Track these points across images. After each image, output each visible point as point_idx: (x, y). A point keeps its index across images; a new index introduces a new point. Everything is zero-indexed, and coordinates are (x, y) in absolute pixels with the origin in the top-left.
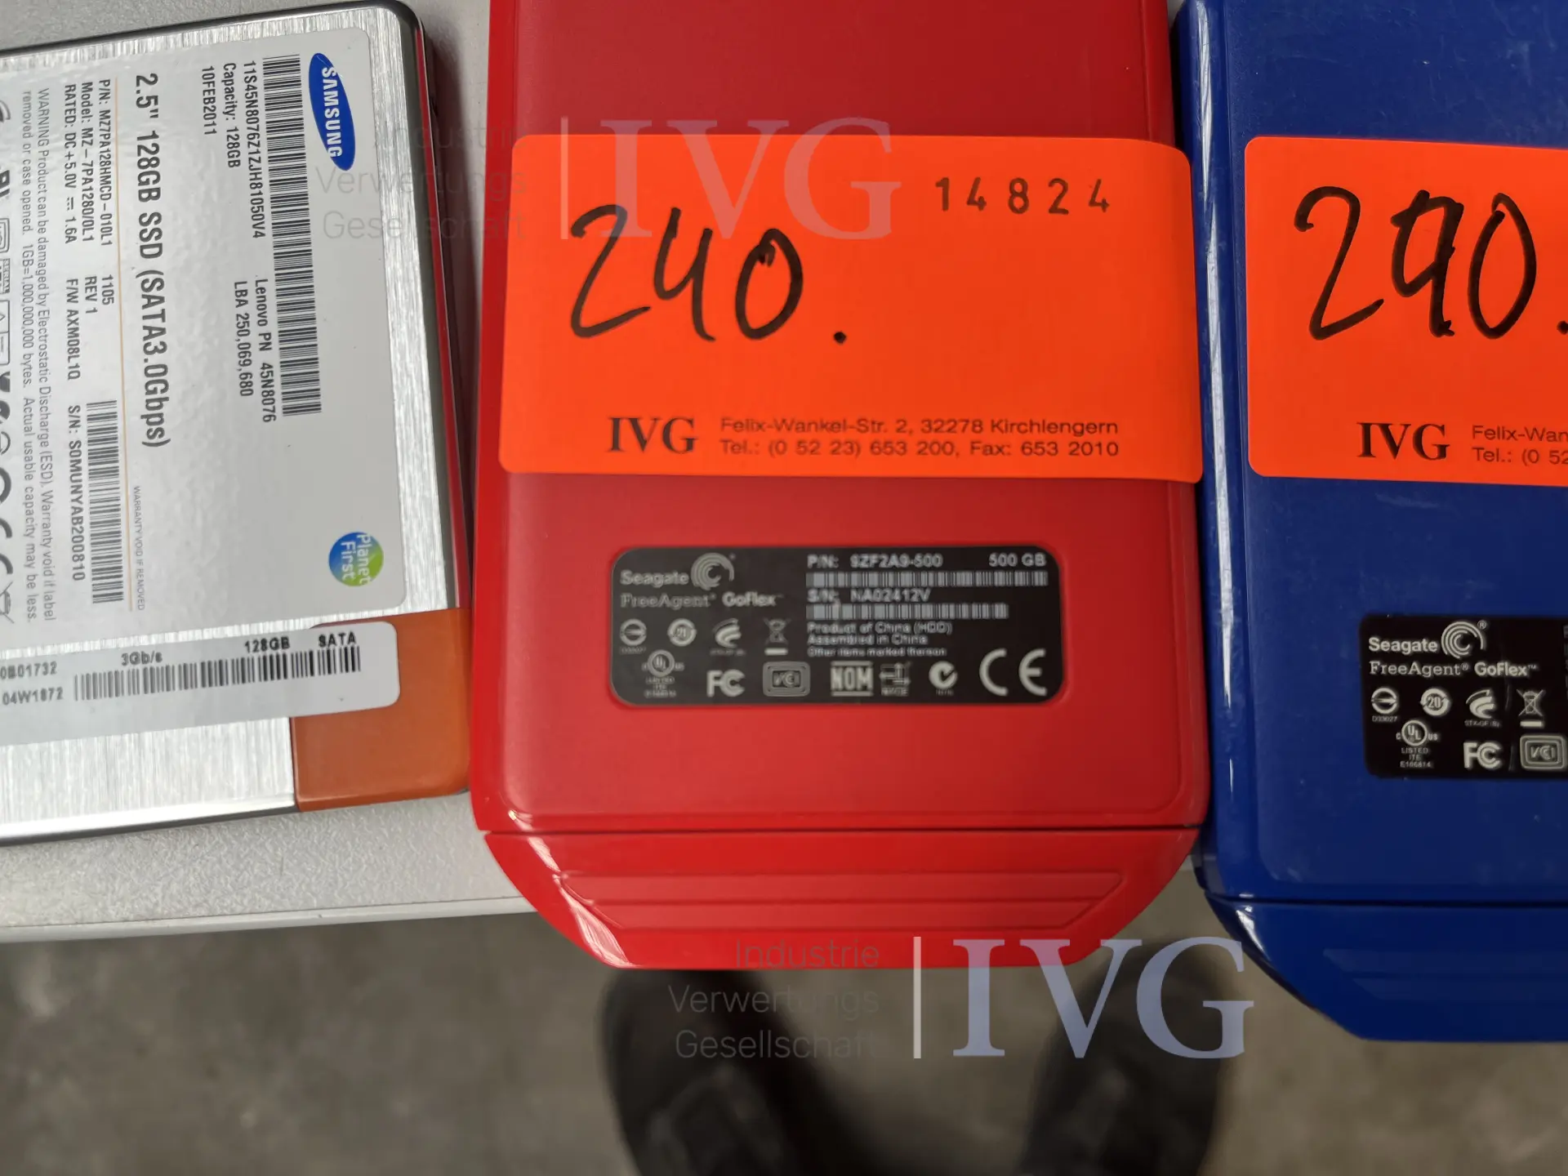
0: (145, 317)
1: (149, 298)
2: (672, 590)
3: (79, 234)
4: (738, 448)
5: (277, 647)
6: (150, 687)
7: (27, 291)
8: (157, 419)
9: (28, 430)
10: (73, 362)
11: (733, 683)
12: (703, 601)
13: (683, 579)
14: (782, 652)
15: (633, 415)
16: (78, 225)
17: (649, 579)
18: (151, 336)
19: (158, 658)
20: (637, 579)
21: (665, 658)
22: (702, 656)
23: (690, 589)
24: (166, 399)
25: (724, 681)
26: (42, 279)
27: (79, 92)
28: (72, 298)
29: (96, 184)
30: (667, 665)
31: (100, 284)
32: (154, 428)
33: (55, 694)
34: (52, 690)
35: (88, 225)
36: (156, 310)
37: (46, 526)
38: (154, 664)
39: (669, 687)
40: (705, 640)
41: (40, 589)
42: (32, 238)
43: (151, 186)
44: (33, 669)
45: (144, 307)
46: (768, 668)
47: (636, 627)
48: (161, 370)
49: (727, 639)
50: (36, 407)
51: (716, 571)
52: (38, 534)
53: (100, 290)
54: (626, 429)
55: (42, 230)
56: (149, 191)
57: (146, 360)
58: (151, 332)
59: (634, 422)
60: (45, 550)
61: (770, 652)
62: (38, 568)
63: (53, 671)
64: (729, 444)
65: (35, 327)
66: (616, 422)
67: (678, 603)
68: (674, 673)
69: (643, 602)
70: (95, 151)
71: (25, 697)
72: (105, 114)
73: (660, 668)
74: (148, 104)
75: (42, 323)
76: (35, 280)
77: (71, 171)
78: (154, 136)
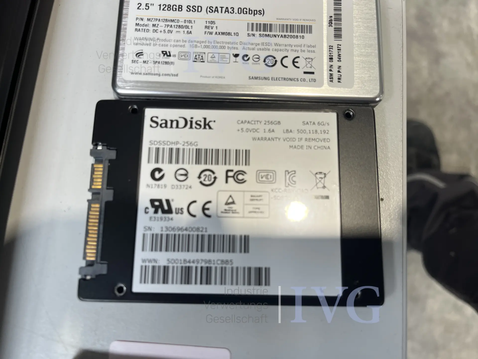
0: (222, 12)
1: (215, 11)
3: (189, 30)
6: (340, 20)
7: (206, 47)
8: (256, 12)
9: (253, 49)
10: (233, 34)
16: (186, 30)
18: (228, 11)
19: (332, 17)
24: (249, 9)
26: (203, 42)
27: (138, 28)
28: (211, 33)
29: (173, 24)
31: (208, 25)
32: (258, 13)
33: (339, 46)
34: (338, 47)
35: (187, 27)
36: (220, 9)
37: (286, 46)
38: (333, 18)
41: (306, 49)
42: (187, 44)
43: (177, 8)
44: (331, 52)
45: (218, 12)
48: (240, 9)
50: (246, 46)
52: (288, 48)
53: (210, 25)
55: (186, 41)
56: (179, 8)
57: (236, 13)
60: (293, 46)
62: (299, 48)
63: (332, 47)
65: (219, 45)
70: (161, 24)
71: (339, 55)
72: (149, 20)
74: (148, 6)
75: (218, 43)
76: (203, 44)
77: (167, 31)
78: (160, 5)
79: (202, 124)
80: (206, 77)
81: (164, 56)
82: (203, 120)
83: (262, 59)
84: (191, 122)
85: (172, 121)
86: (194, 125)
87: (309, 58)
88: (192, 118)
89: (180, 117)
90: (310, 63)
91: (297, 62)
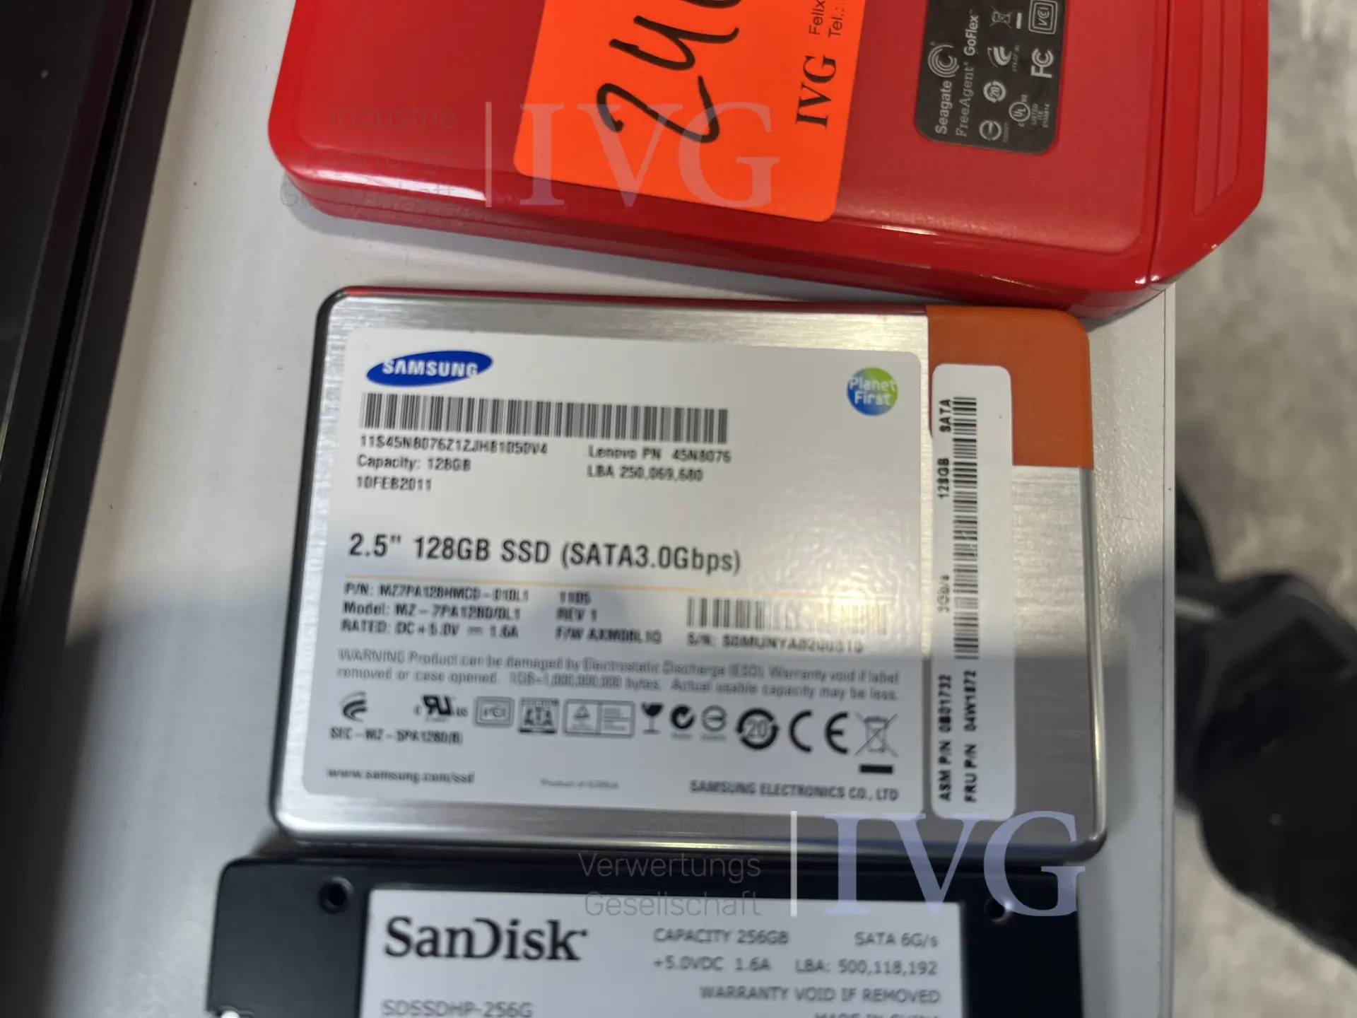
0: (610, 562)
1: (590, 558)
2: (957, 94)
3: (510, 624)
4: (837, 24)
5: (947, 470)
6: (973, 587)
7: (561, 681)
9: (705, 688)
10: (643, 636)
11: (1043, 57)
12: (969, 72)
13: (947, 85)
14: (1020, 16)
15: (797, 104)
16: (499, 624)
17: (945, 111)
18: (629, 559)
19: (946, 578)
20: (943, 121)
21: (1015, 109)
22: (1017, 77)
23: (958, 81)
24: (694, 550)
25: (1041, 64)
26: (551, 664)
27: (351, 617)
28: (576, 634)
29: (459, 603)
30: (1022, 107)
31: (567, 605)
32: (721, 563)
33: (970, 678)
34: (966, 681)
35: (503, 613)
36: (603, 553)
37: (805, 675)
38: (951, 582)
39: (1041, 108)
40: (1003, 74)
41: (866, 686)
42: (503, 673)
43: (474, 548)
44: (944, 698)
45: (598, 562)
46: (1032, 27)
47: (986, 127)
48: (665, 553)
49: (1004, 58)
50: (683, 678)
51: (944, 57)
52: (814, 684)
53: (574, 606)
54: (808, 111)
55: (497, 663)
56: (479, 549)
57: (653, 566)
58: (626, 557)
59: (803, 103)
60: (829, 678)
61: (1019, 25)
62: (844, 685)
63: (949, 678)
64: (833, 31)
65: (599, 674)
66: (801, 118)
67: (969, 91)
68: (1030, 103)
69: (964, 120)
70: (424, 603)
71: (970, 709)
72: (384, 590)
73: (1022, 112)
74: (384, 545)
75: (597, 666)
76: (551, 672)
77: (439, 628)
78: (420, 541)
79: (546, 941)
80: (559, 784)
81: (430, 712)
82: (547, 929)
83: (732, 721)
84: (513, 935)
85: (453, 933)
86: (521, 947)
87: (876, 719)
88: (515, 923)
89: (479, 920)
90: (881, 735)
91: (840, 733)
